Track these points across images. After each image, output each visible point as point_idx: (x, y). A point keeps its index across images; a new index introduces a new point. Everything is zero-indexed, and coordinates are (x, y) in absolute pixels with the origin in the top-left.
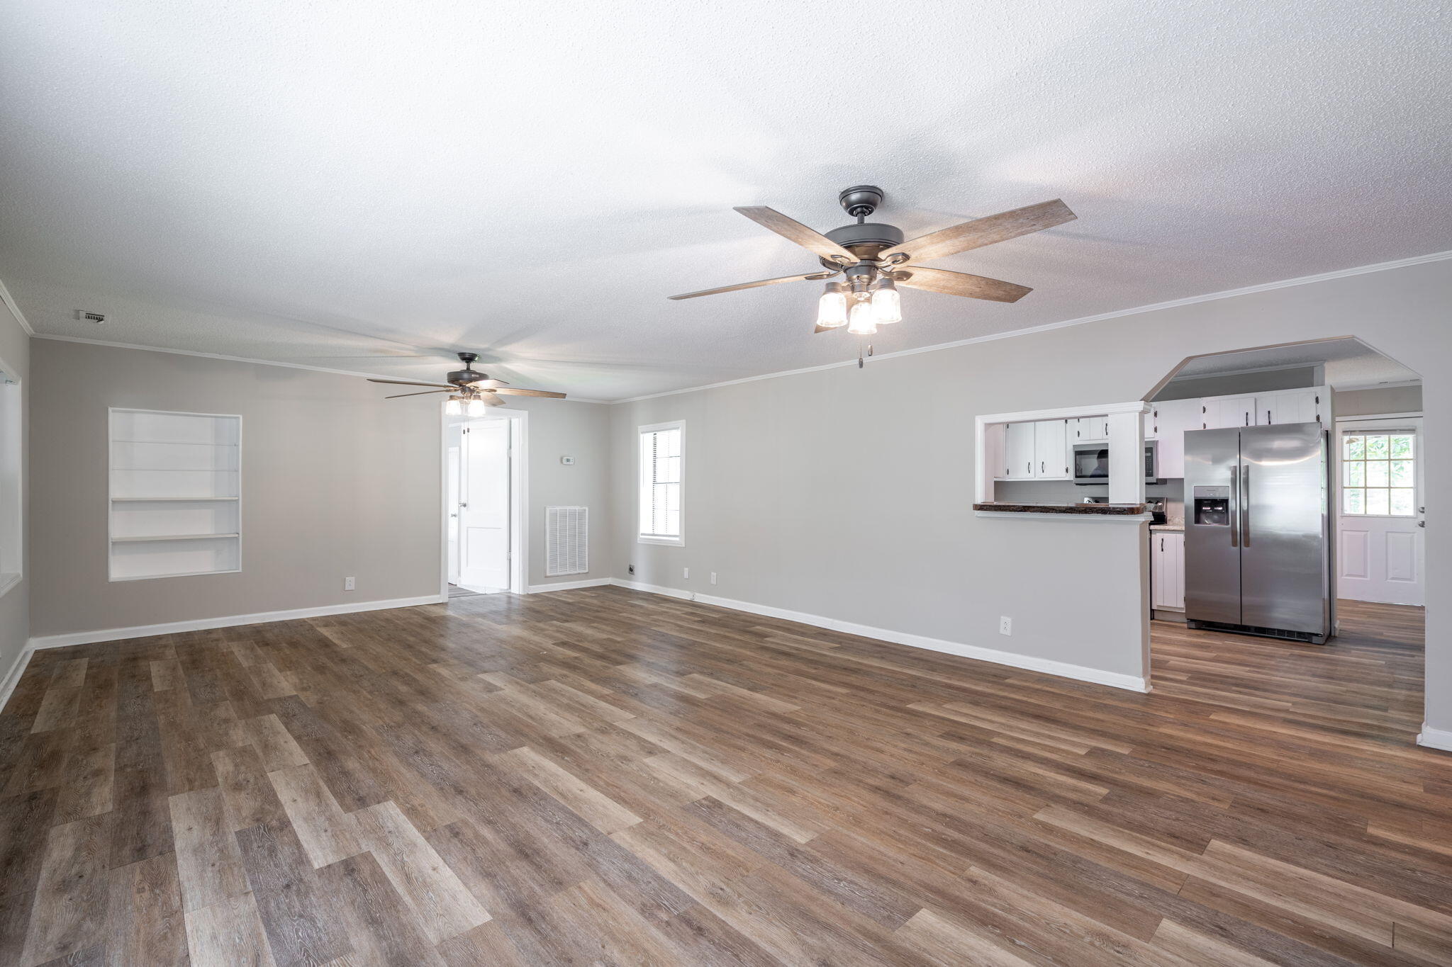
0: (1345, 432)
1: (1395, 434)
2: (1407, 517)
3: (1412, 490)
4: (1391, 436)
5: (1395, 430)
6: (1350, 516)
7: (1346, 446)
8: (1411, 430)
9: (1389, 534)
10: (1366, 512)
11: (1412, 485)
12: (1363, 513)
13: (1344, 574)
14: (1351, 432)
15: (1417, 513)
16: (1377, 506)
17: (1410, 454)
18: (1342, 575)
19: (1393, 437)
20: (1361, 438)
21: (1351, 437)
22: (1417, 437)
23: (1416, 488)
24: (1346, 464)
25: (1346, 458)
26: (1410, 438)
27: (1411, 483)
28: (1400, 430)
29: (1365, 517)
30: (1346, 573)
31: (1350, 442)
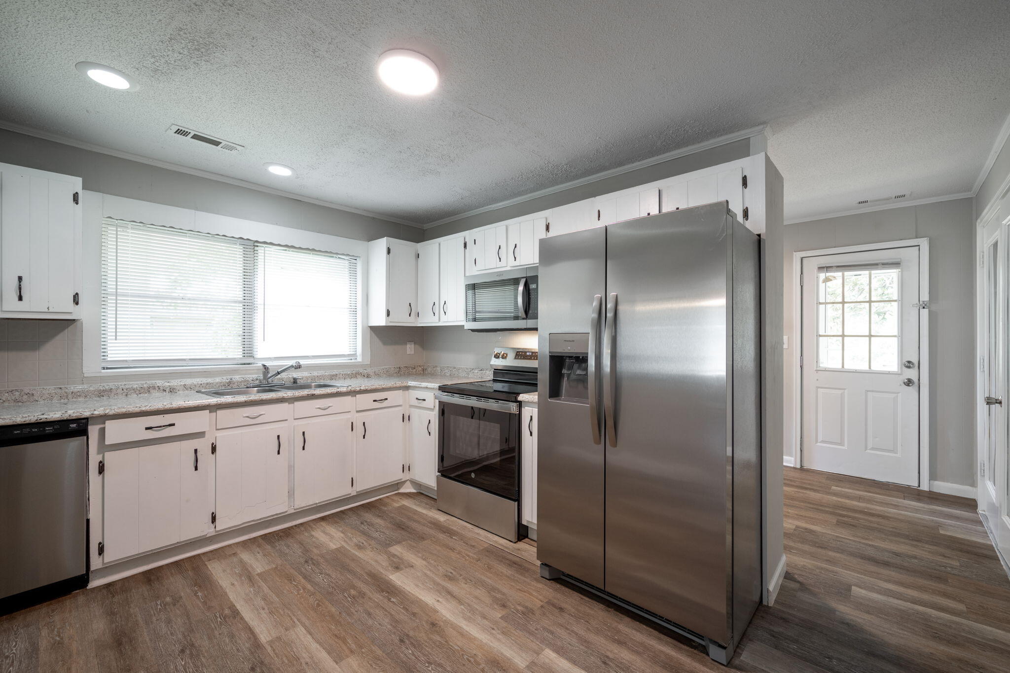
0: (821, 269)
1: (877, 269)
2: (889, 373)
3: (896, 339)
4: (873, 272)
5: (877, 264)
6: (825, 370)
7: (822, 286)
8: (895, 264)
9: (869, 393)
10: (843, 367)
11: (896, 333)
12: (840, 366)
13: (819, 441)
14: (828, 268)
15: (901, 368)
16: (856, 361)
17: (893, 292)
18: (817, 442)
19: (874, 272)
20: (838, 274)
21: (828, 274)
22: (902, 272)
23: (901, 336)
24: (822, 307)
25: (822, 300)
26: (893, 274)
27: (895, 331)
28: (883, 264)
29: (843, 371)
30: (821, 439)
31: (827, 280)
